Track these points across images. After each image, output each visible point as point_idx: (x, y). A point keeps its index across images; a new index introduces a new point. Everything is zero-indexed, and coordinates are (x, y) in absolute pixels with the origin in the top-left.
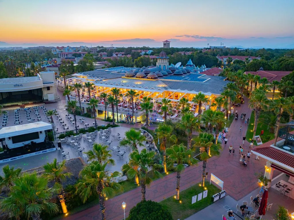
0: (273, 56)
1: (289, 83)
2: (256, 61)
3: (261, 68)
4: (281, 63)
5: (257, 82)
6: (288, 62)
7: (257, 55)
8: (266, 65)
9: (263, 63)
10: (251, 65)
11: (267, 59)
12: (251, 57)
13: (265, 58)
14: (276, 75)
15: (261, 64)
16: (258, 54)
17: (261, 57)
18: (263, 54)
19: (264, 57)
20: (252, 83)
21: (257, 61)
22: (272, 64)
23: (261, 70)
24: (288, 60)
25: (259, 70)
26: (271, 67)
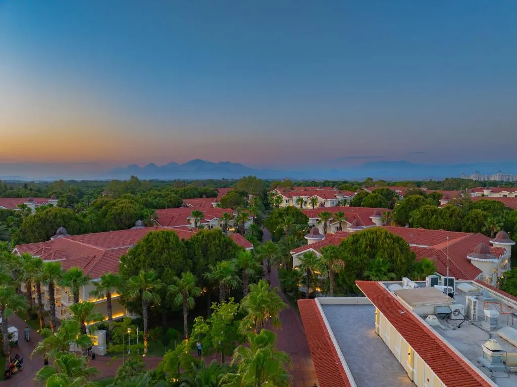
0: (81, 194)
1: (146, 277)
2: (44, 212)
3: (61, 229)
4: (102, 210)
5: (55, 282)
6: (117, 209)
7: (49, 194)
8: (71, 219)
9: (63, 217)
10: (31, 225)
11: (71, 202)
12: (35, 199)
13: (66, 199)
14: (103, 250)
15: (59, 220)
16: (51, 193)
17: (57, 198)
18: (62, 192)
19: (63, 197)
20: (38, 286)
21: (47, 212)
22: (85, 216)
23: (61, 233)
24: (114, 205)
25: (55, 234)
26: (82, 222)
